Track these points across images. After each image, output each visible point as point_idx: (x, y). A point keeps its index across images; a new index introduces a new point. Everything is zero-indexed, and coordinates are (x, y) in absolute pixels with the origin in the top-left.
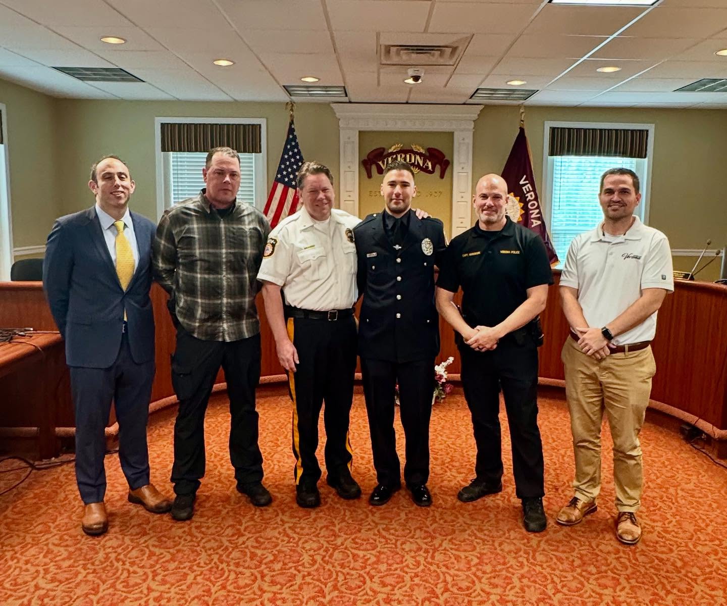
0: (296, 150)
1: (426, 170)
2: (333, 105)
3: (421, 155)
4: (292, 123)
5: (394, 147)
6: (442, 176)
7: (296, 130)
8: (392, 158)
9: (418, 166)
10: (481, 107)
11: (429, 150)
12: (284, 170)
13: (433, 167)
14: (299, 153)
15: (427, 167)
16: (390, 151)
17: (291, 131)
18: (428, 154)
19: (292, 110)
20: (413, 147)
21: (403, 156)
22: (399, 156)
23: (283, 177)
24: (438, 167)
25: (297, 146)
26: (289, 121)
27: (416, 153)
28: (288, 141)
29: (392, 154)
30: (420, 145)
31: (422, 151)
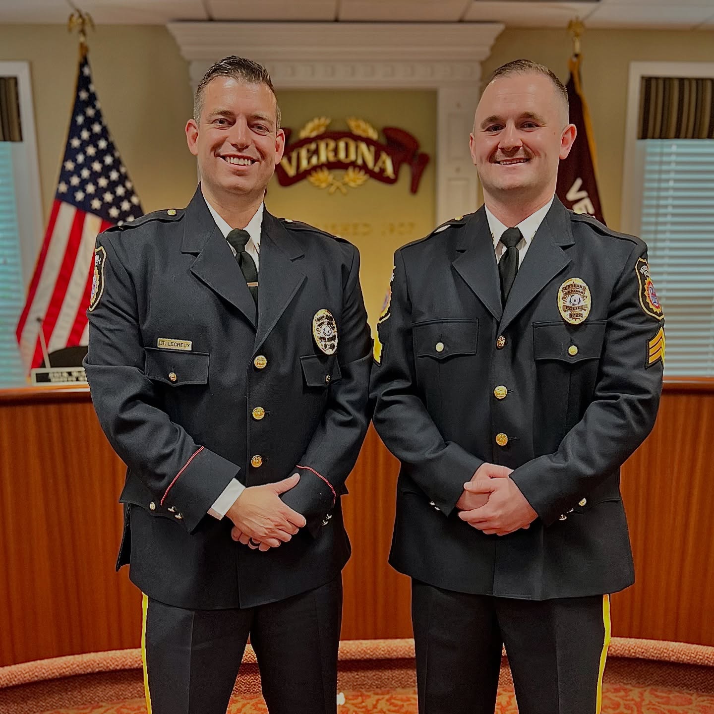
0: (97, 128)
1: (380, 176)
2: (173, 27)
3: (369, 142)
4: (84, 63)
5: (310, 126)
6: (414, 189)
7: (94, 79)
8: (308, 151)
9: (364, 167)
10: (500, 27)
11: (387, 132)
12: (72, 174)
13: (396, 171)
14: (105, 134)
15: (383, 170)
16: (304, 134)
17: (84, 82)
18: (383, 141)
19: (83, 32)
20: (353, 124)
21: (332, 144)
22: (322, 146)
23: (73, 190)
24: (406, 172)
25: (98, 118)
26: (76, 59)
27: (357, 139)
28: (79, 107)
29: (308, 141)
30: (366, 121)
31: (373, 134)
